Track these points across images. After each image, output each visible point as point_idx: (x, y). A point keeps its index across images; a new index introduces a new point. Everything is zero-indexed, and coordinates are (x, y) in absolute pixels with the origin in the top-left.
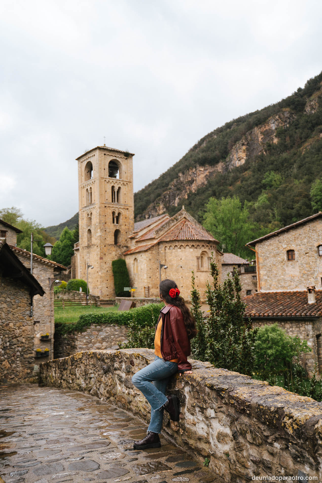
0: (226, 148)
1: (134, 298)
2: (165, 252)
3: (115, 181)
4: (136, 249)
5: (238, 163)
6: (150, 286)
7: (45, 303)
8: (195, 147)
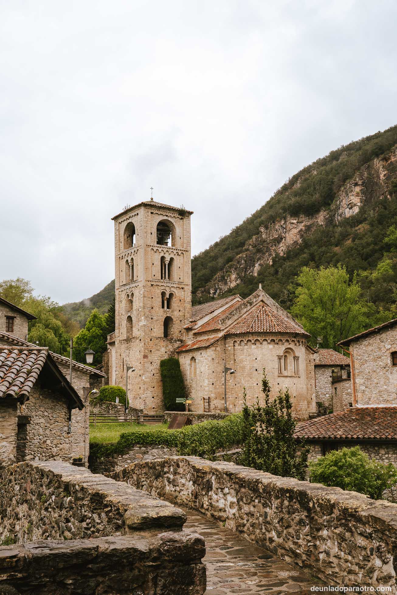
0: (331, 189)
1: (189, 413)
2: (234, 349)
3: (165, 250)
4: (194, 344)
5: (349, 212)
6: (213, 396)
7: (78, 418)
8: (285, 188)
